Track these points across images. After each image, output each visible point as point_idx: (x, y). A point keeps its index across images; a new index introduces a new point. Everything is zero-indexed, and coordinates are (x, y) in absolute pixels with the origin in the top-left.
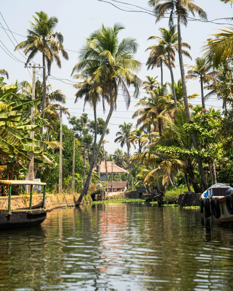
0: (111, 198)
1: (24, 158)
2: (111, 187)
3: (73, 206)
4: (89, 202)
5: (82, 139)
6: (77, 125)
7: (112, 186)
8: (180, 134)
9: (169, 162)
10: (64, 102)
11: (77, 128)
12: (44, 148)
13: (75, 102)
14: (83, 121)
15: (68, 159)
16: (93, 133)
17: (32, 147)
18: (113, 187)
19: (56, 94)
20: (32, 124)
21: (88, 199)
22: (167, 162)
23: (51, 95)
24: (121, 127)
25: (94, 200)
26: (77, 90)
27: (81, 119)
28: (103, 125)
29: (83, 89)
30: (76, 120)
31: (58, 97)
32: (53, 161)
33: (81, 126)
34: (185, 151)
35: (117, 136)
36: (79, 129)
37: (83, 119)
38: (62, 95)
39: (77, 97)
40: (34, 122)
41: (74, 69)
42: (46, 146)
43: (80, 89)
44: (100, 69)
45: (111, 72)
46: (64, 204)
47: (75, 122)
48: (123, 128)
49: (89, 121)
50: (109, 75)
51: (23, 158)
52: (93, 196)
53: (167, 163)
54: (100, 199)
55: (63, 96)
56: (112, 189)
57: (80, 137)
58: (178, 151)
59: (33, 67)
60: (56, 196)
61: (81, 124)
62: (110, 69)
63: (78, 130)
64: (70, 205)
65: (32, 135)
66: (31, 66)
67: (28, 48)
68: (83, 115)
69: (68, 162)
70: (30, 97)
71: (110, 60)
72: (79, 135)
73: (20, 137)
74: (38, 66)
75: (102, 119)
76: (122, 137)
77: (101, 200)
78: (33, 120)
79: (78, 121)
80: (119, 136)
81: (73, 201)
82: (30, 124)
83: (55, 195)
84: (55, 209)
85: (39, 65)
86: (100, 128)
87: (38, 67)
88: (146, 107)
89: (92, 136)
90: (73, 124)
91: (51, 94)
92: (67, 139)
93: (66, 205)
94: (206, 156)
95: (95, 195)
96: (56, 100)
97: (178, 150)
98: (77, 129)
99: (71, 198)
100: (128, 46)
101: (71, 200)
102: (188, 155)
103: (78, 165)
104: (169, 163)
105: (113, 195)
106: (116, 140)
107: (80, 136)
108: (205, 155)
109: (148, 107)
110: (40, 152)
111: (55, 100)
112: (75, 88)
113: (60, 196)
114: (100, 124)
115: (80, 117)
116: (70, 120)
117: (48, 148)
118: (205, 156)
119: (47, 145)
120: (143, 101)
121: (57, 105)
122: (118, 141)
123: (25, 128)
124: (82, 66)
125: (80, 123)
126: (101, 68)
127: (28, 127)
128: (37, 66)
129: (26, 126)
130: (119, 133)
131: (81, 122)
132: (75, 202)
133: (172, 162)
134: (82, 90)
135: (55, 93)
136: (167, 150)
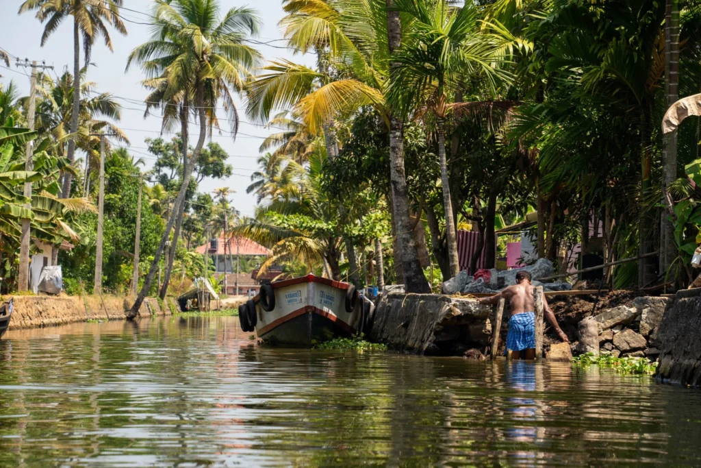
0: (231, 308)
1: (9, 229)
2: (234, 285)
3: (121, 319)
4: (168, 312)
5: (174, 185)
6: (166, 156)
7: (236, 284)
8: (316, 191)
9: (292, 244)
10: (118, 118)
11: (165, 162)
12: (57, 211)
13: (145, 116)
14: (177, 148)
15: (130, 227)
16: (199, 173)
17: (27, 211)
18: (238, 285)
19: (101, 102)
20: (28, 170)
21: (167, 308)
22: (287, 243)
23: (91, 103)
24: (261, 163)
25: (184, 309)
26: (148, 93)
27: (174, 144)
28: (218, 157)
29: (160, 90)
30: (163, 144)
31: (107, 107)
32: (80, 233)
33: (172, 158)
34: (317, 223)
35: (252, 180)
36: (170, 164)
37: (177, 145)
38: (114, 104)
39: (149, 105)
40: (31, 166)
41: (131, 58)
42: (60, 208)
43: (155, 90)
44: (179, 61)
45: (203, 67)
46: (103, 314)
47: (160, 148)
48: (265, 164)
49: (190, 148)
50: (197, 73)
51: (7, 230)
52: (182, 302)
53: (288, 246)
54: (197, 307)
55: (117, 106)
56: (236, 289)
57: (169, 181)
58: (304, 225)
59: (31, 66)
60: (82, 299)
61: (173, 155)
62: (200, 62)
63: (167, 166)
64: (115, 316)
65: (28, 189)
66: (28, 62)
67: (44, 10)
68: (179, 136)
69: (129, 233)
70: (49, 104)
71: (196, 44)
72: (169, 178)
73: (8, 195)
74: (41, 64)
75: (217, 145)
76: (262, 181)
77: (198, 310)
78: (29, 161)
79: (167, 146)
80: (257, 180)
81: (123, 310)
82: (24, 170)
83: (80, 298)
84: (77, 322)
85: (44, 63)
86: (212, 163)
87: (41, 66)
88: (287, 131)
89: (197, 179)
90: (156, 154)
91: (93, 100)
92: (130, 189)
93: (105, 316)
94: (357, 233)
95: (186, 300)
96: (103, 113)
97: (303, 223)
98: (165, 164)
99: (117, 304)
100: (237, 19)
101: (117, 307)
102: (324, 230)
103: (150, 240)
104: (290, 245)
105: (237, 302)
106: (250, 189)
107: (171, 178)
108: (354, 232)
109: (291, 130)
110: (50, 218)
111: (100, 113)
112: (144, 88)
113: (93, 300)
114: (212, 156)
115: (172, 140)
116: (152, 145)
117: (64, 211)
118: (354, 234)
119: (63, 206)
120: (281, 118)
121: (103, 124)
122: (255, 190)
123: (14, 176)
124: (146, 52)
125: (171, 152)
126: (182, 60)
127: (20, 175)
128: (38, 64)
129: (16, 172)
130: (258, 174)
131: (174, 150)
132: (126, 310)
133: (297, 244)
134: (158, 92)
135: (100, 99)
136: (284, 223)
